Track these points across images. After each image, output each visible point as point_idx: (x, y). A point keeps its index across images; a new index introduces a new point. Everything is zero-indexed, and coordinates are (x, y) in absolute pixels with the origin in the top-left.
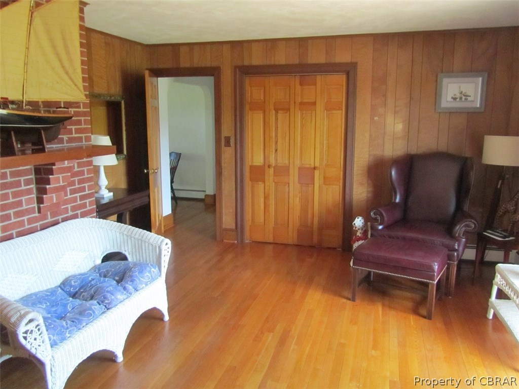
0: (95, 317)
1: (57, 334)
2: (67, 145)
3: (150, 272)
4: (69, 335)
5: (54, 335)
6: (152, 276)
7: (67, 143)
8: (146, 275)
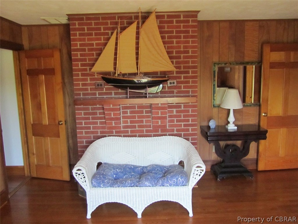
0: (124, 186)
1: (97, 182)
2: (176, 95)
3: (177, 179)
4: (102, 186)
5: (95, 182)
6: (177, 182)
7: (176, 94)
8: (173, 180)
